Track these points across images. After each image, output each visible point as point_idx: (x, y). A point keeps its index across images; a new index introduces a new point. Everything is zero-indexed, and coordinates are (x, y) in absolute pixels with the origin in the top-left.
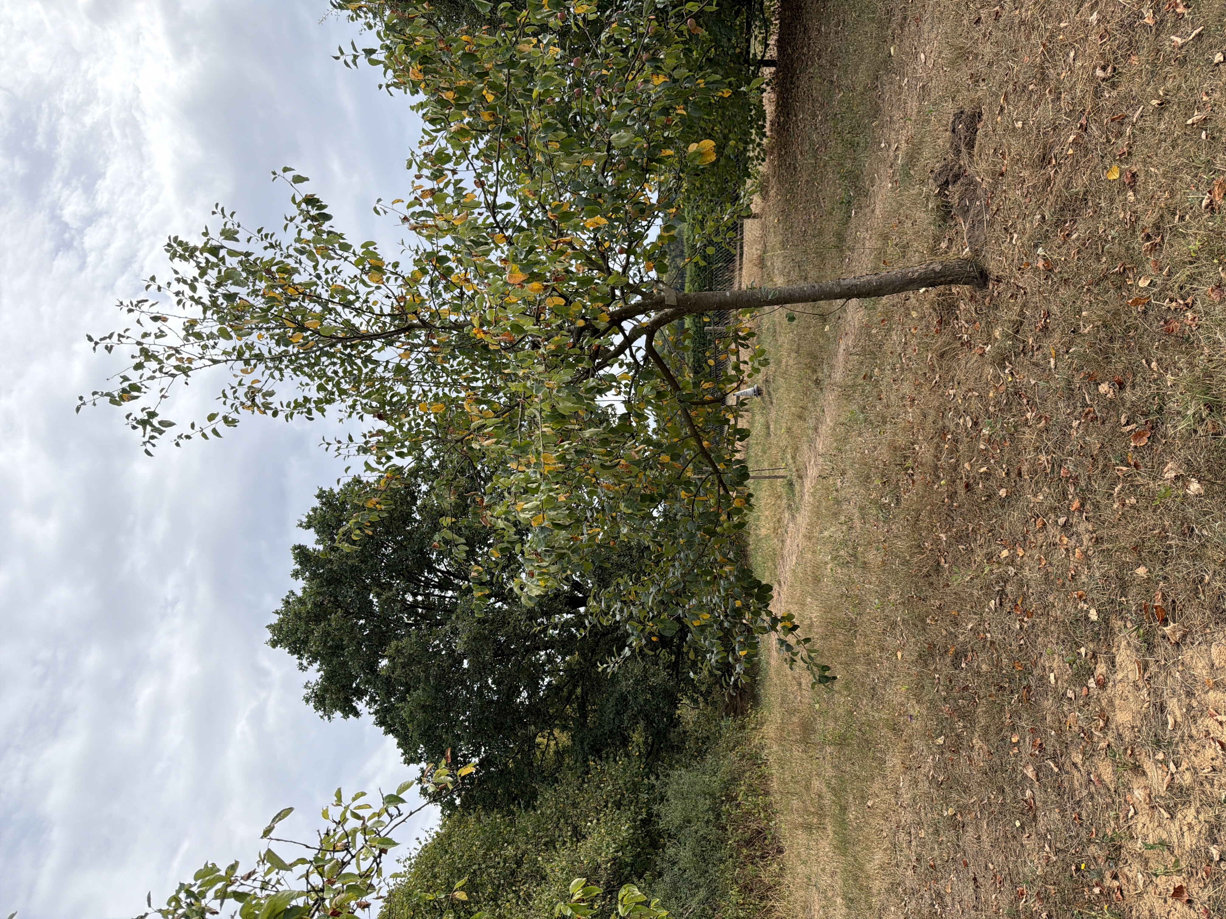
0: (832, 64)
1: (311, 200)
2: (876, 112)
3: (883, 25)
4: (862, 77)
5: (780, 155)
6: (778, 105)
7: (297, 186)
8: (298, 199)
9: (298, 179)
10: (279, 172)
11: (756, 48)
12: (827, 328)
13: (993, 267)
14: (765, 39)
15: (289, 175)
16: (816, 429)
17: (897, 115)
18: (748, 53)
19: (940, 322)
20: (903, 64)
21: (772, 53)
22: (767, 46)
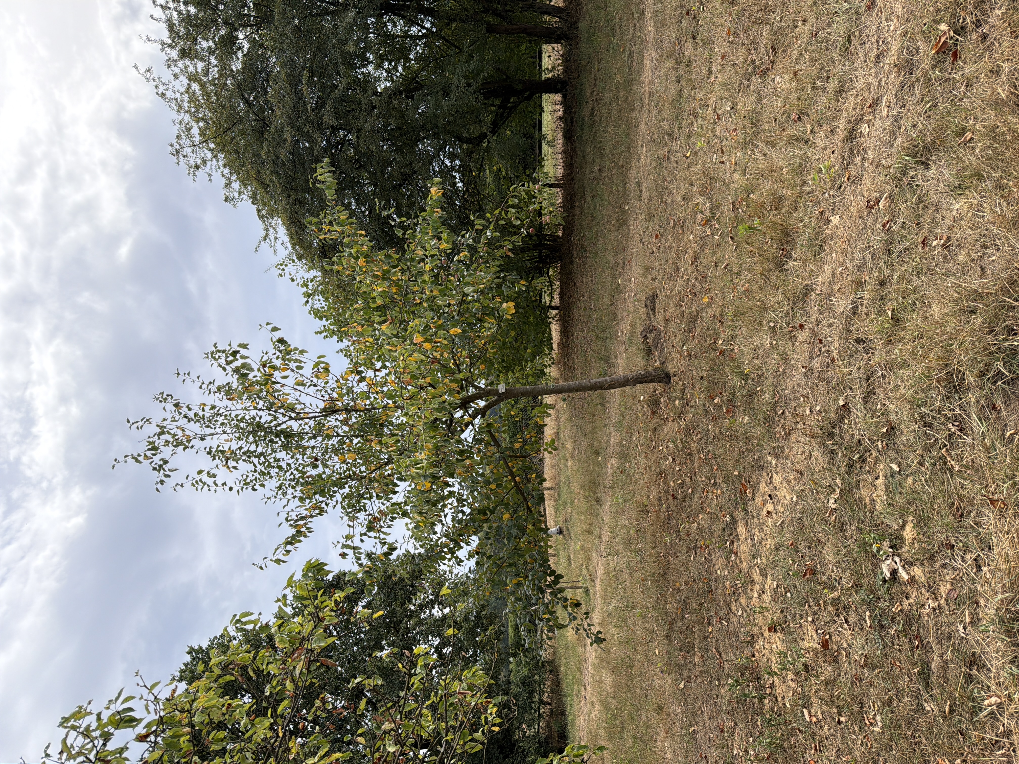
0: (590, 298)
1: (282, 341)
2: (615, 317)
3: (614, 269)
4: (606, 299)
5: (564, 363)
6: (561, 332)
7: (274, 333)
8: (274, 340)
9: (275, 329)
10: (264, 325)
11: (546, 299)
12: (600, 459)
13: (670, 369)
14: (551, 293)
15: (270, 327)
16: (600, 537)
17: (625, 314)
18: (541, 301)
19: (652, 413)
20: (625, 287)
21: (556, 301)
22: (552, 297)
